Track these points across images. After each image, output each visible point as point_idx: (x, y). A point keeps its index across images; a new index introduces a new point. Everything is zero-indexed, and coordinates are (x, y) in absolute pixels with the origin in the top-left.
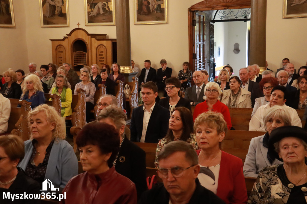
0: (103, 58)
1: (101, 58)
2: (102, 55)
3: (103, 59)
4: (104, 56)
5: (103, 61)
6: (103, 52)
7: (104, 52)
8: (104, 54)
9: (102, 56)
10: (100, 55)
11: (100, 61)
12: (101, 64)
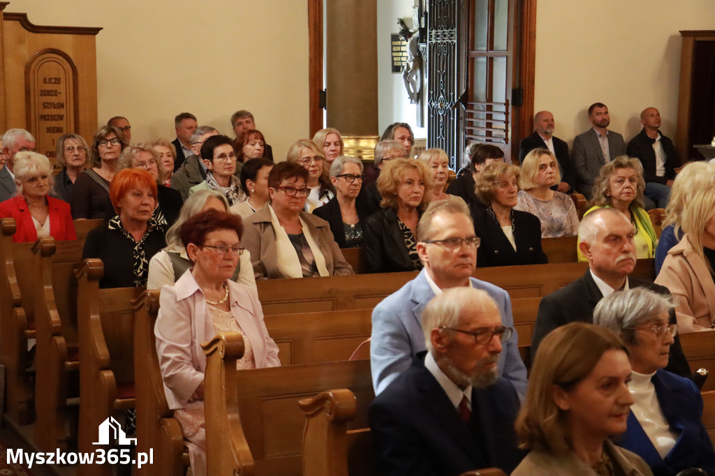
0: (62, 106)
1: (45, 105)
2: (55, 93)
3: (62, 112)
4: (61, 99)
5: (61, 117)
6: (58, 81)
7: (63, 80)
8: (61, 88)
9: (53, 99)
10: (46, 93)
11: (44, 117)
12: (49, 130)
